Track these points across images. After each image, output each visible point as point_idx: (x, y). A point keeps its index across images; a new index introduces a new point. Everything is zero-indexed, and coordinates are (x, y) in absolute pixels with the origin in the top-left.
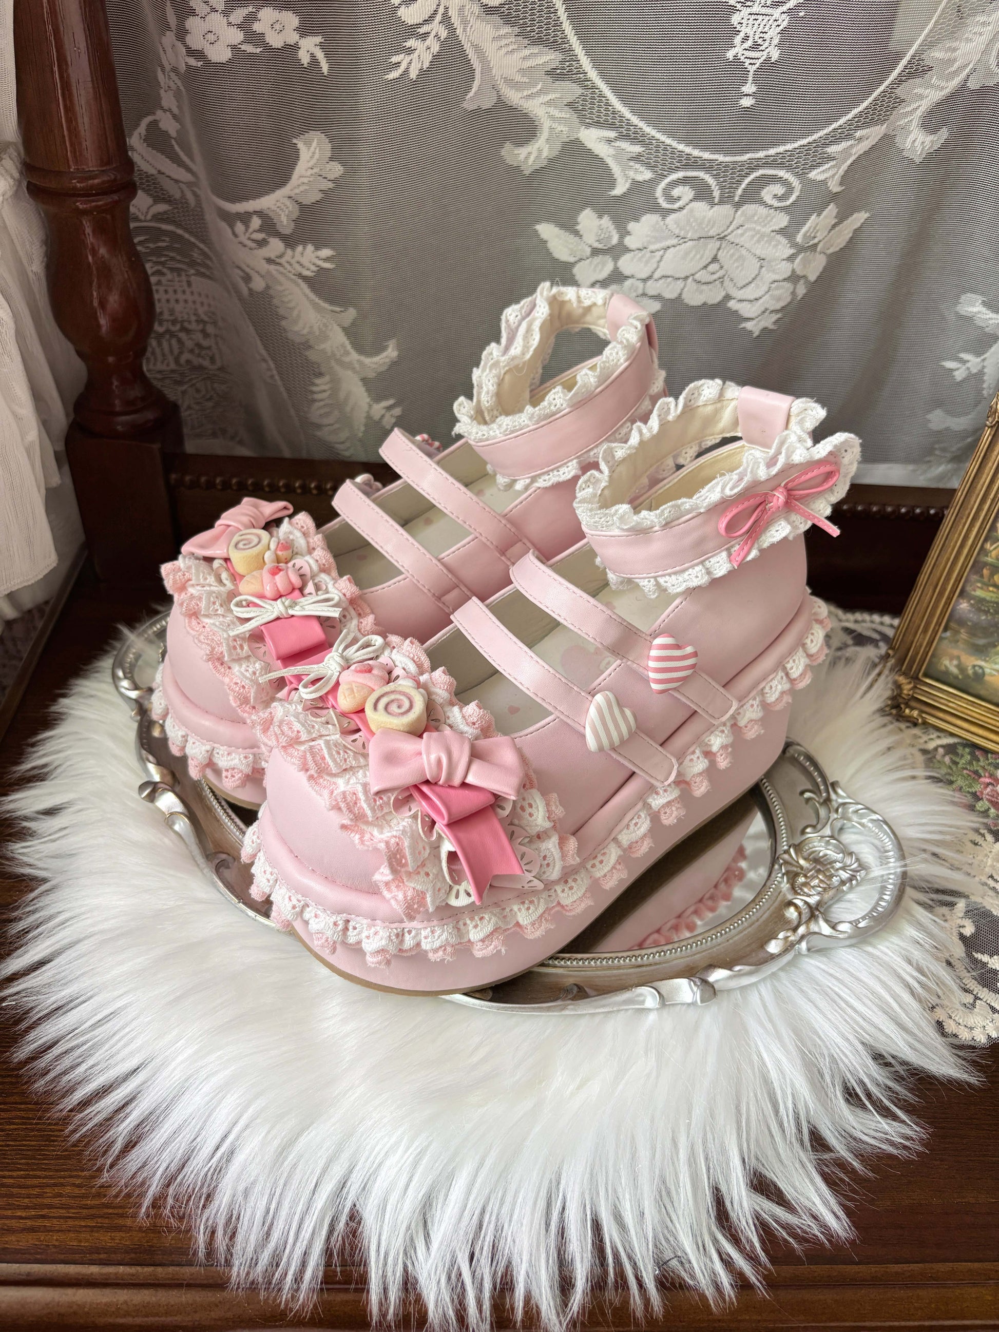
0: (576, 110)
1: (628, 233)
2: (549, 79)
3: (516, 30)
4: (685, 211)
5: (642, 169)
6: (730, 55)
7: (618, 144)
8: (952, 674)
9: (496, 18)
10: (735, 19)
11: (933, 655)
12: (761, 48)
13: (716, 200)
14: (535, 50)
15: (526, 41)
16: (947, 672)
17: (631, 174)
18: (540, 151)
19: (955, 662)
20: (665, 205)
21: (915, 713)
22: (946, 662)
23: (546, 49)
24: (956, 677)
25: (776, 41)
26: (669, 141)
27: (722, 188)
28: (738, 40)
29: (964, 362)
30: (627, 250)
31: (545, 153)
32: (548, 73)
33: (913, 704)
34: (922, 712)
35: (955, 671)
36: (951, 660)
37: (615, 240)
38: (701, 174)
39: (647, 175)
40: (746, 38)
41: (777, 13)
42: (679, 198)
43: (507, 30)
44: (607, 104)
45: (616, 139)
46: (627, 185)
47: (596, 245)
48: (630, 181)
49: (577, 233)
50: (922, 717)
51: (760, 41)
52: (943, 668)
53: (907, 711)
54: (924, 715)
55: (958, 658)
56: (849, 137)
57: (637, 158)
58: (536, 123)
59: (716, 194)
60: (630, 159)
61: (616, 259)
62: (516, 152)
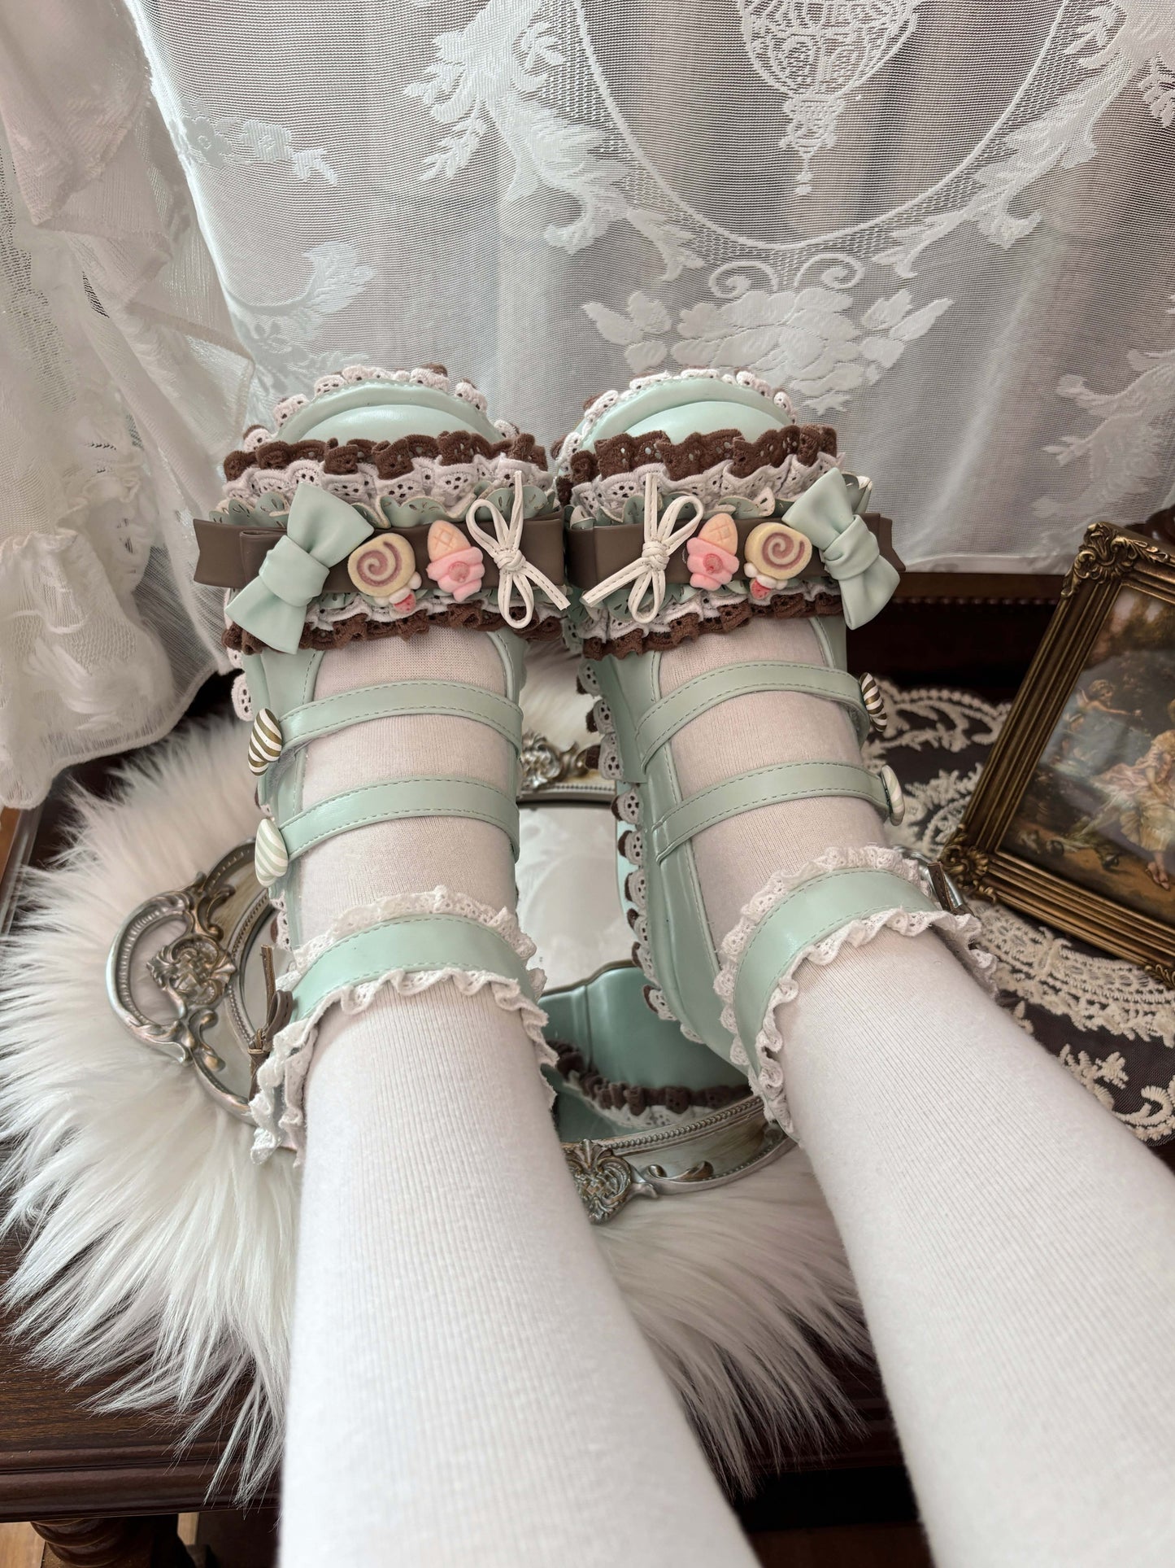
0: (622, 190)
1: (681, 320)
2: (592, 158)
3: (555, 111)
4: (739, 301)
5: (694, 256)
6: (783, 143)
7: (667, 227)
8: (1029, 848)
9: (534, 103)
10: (787, 107)
11: (1010, 829)
12: (817, 135)
13: (775, 288)
14: (577, 128)
15: (566, 122)
16: (1025, 846)
17: (682, 259)
18: (585, 231)
19: (1033, 837)
20: (718, 294)
21: (990, 891)
22: (1024, 836)
23: (588, 127)
24: (1035, 852)
25: (831, 128)
26: (720, 230)
27: (781, 276)
28: (790, 128)
29: (1068, 445)
30: (681, 338)
31: (591, 233)
32: (590, 152)
33: (988, 881)
34: (996, 889)
35: (1033, 846)
36: (1029, 834)
37: (667, 327)
38: (758, 264)
39: (699, 263)
40: (799, 127)
41: (831, 97)
42: (734, 288)
43: (547, 112)
44: (655, 187)
45: (666, 223)
46: (679, 271)
47: (648, 329)
48: (681, 267)
49: (627, 315)
50: (997, 895)
51: (815, 129)
52: (1020, 842)
53: (981, 889)
54: (999, 893)
55: (1036, 832)
56: (918, 222)
57: (687, 244)
58: (580, 203)
59: (774, 282)
60: (683, 245)
61: (669, 346)
62: (559, 233)
